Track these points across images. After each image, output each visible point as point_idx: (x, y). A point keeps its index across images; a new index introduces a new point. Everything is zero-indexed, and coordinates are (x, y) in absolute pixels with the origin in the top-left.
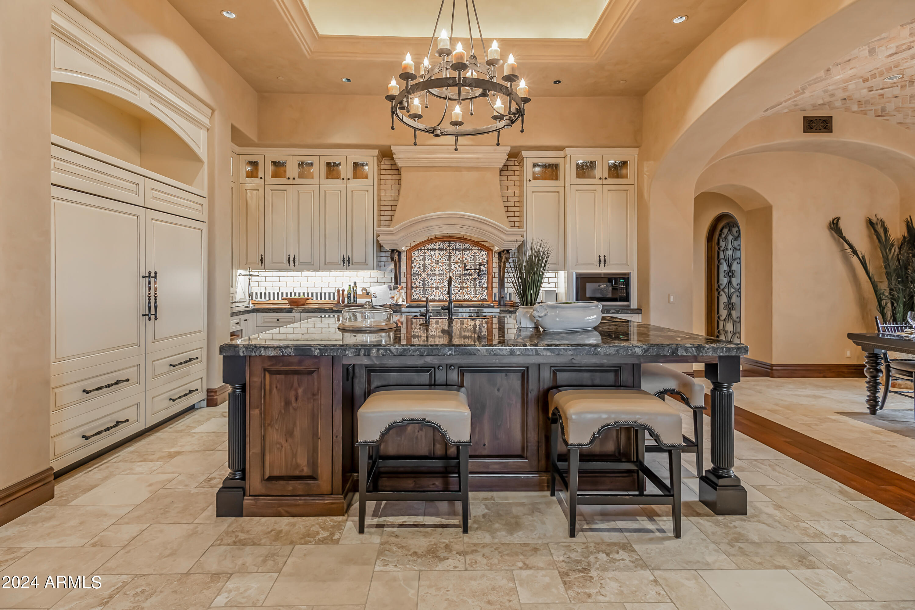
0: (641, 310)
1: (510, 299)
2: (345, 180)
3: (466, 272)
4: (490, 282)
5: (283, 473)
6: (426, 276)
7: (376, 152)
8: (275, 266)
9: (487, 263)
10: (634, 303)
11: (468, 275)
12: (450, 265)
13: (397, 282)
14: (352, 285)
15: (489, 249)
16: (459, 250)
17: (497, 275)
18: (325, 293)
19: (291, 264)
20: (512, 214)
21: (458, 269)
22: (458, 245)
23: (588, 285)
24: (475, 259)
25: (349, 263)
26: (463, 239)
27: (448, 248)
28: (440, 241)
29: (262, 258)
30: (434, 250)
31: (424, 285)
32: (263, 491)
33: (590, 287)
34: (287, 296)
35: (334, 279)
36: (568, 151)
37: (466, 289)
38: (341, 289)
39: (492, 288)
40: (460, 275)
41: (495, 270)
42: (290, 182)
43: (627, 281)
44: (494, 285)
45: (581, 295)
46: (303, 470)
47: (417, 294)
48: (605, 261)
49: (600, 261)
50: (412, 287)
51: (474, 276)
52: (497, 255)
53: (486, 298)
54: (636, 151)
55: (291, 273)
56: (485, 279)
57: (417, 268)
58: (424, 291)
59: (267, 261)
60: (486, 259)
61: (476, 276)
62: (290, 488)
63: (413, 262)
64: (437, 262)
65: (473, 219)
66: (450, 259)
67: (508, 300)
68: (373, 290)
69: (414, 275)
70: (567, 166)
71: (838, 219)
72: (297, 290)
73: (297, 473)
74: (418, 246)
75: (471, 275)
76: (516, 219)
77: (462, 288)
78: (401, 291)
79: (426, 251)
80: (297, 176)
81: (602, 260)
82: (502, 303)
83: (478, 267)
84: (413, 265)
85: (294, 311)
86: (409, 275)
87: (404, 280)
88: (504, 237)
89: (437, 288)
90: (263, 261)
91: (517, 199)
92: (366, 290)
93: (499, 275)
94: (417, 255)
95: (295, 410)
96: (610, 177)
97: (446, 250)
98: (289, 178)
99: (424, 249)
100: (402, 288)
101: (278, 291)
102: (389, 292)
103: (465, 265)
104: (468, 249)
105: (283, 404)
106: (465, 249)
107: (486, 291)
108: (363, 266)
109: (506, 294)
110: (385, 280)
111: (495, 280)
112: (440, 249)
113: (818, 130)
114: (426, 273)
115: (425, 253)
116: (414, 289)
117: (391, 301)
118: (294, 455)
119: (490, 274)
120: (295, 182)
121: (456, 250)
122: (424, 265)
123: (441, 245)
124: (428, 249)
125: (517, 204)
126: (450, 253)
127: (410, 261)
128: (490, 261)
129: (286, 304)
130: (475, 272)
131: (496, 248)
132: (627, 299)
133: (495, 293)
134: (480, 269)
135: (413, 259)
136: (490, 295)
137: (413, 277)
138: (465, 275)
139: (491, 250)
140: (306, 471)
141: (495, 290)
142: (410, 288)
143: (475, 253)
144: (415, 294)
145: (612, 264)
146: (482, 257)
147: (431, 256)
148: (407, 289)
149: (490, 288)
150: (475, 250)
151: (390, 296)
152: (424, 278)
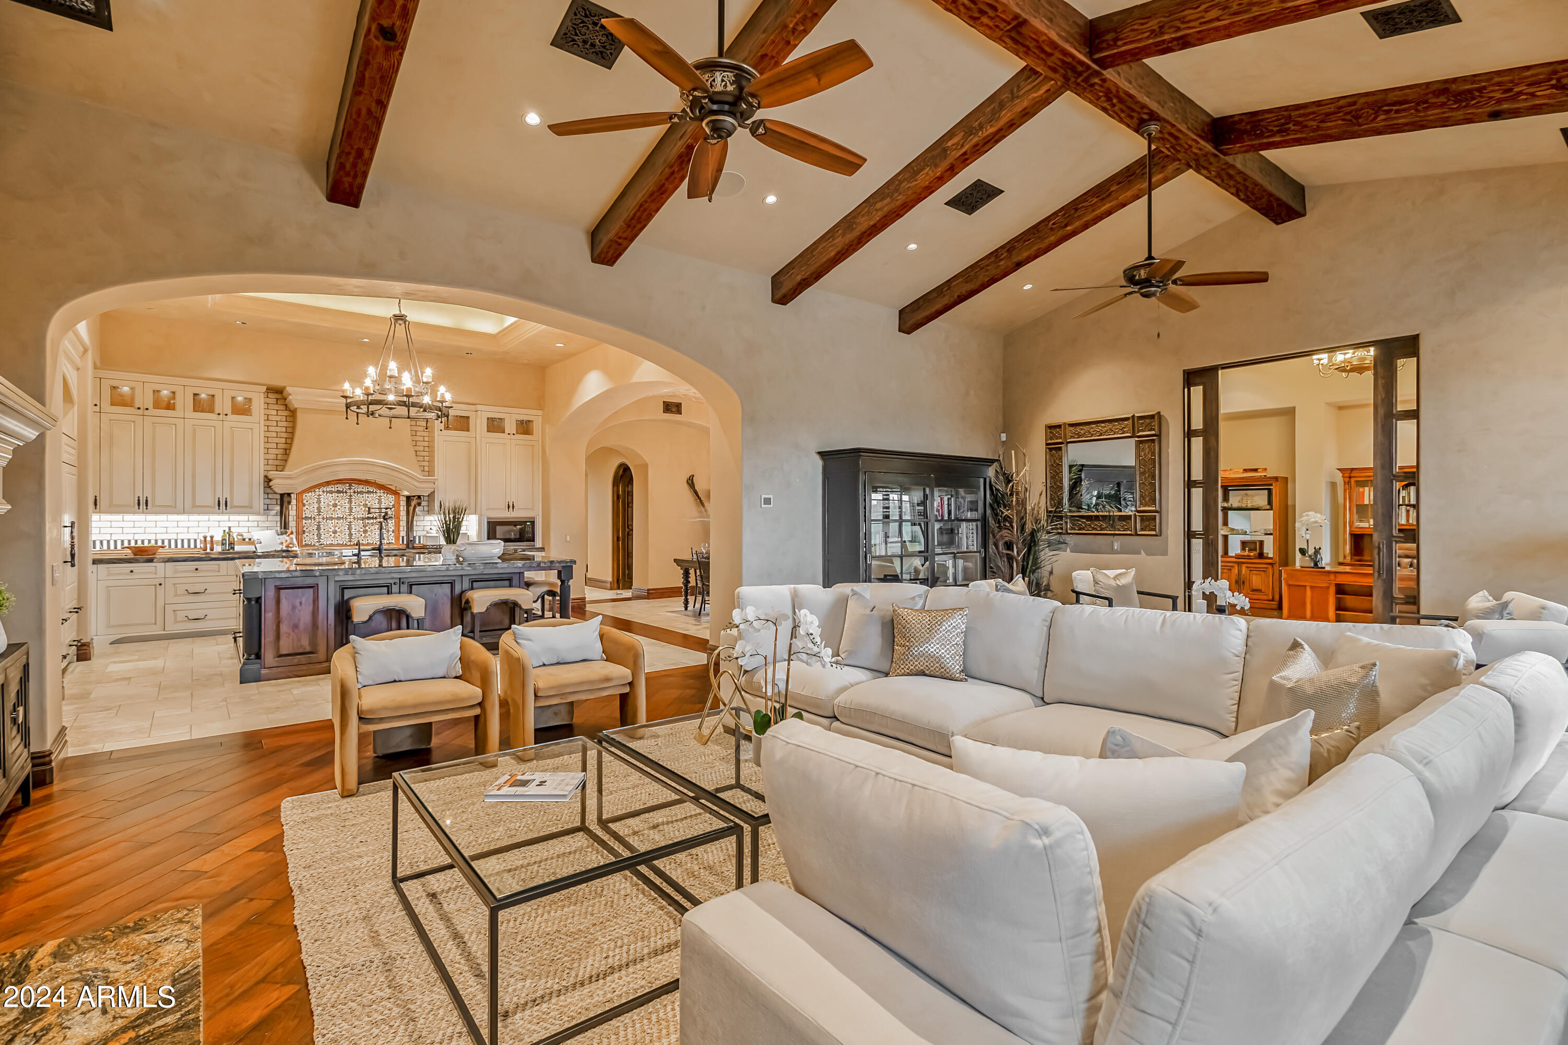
0: (544, 548)
1: (420, 542)
2: (221, 416)
3: (369, 515)
4: (397, 525)
5: (291, 651)
6: (321, 520)
7: (264, 389)
8: (116, 508)
9: (394, 506)
10: (538, 543)
11: (373, 518)
12: (351, 509)
13: (285, 526)
14: (227, 530)
15: (395, 493)
16: (361, 493)
17: (405, 518)
18: (183, 541)
19: (141, 507)
20: (421, 459)
21: (360, 512)
22: (360, 488)
23: (498, 528)
24: (380, 502)
25: (226, 506)
26: (367, 482)
27: (349, 491)
28: (339, 483)
29: (96, 500)
30: (331, 492)
31: (319, 529)
32: (275, 665)
33: (499, 529)
34: (129, 543)
35: (196, 524)
36: (479, 407)
37: (369, 533)
38: (208, 535)
39: (399, 531)
40: (363, 519)
41: (403, 513)
42: (140, 412)
43: (533, 523)
44: (401, 528)
45: (491, 535)
46: (305, 649)
47: (310, 538)
48: (513, 507)
49: (509, 507)
50: (304, 532)
51: (378, 520)
52: (405, 499)
53: (393, 541)
54: (540, 413)
55: (141, 517)
56: (391, 523)
57: (310, 510)
58: (319, 535)
59: (103, 503)
60: (393, 503)
61: (382, 520)
62: (296, 661)
63: (304, 505)
64: (335, 505)
65: (385, 467)
66: (350, 502)
67: (417, 542)
68: (256, 535)
69: (306, 518)
70: (478, 421)
71: (693, 476)
72: (139, 537)
73: (301, 651)
74: (310, 489)
75: (376, 518)
76: (426, 464)
77: (366, 531)
78: (291, 536)
79: (321, 493)
80: (151, 406)
81: (511, 505)
82: (410, 546)
83: (384, 510)
84: (305, 508)
85: (155, 560)
86: (299, 518)
87: (292, 524)
88: (417, 484)
89: (335, 532)
90: (98, 504)
91: (426, 444)
92: (242, 535)
93: (408, 519)
94: (307, 497)
95: (300, 611)
96: (517, 433)
97: (346, 492)
98: (139, 408)
99: (318, 492)
100: (292, 533)
101: (109, 539)
102: (278, 537)
103: (369, 508)
104: (373, 492)
105: (290, 608)
106: (369, 492)
107: (393, 534)
108: (246, 509)
109: (414, 537)
110: (267, 524)
111: (403, 523)
112: (339, 492)
113: (672, 412)
114: (321, 517)
115: (319, 495)
116: (306, 534)
117: (281, 546)
118: (299, 640)
119: (398, 518)
120: (146, 412)
121: (358, 493)
122: (319, 509)
123: (340, 487)
124: (323, 491)
125: (426, 449)
126: (351, 496)
127: (301, 504)
128: (397, 505)
129: (129, 554)
130: (380, 516)
131: (407, 493)
132: (532, 539)
133: (403, 537)
134: (386, 513)
135: (305, 502)
136: (397, 538)
137: (304, 521)
138: (368, 518)
139: (398, 493)
140: (308, 649)
141: (403, 533)
142: (300, 533)
143: (380, 496)
144: (306, 539)
145: (519, 509)
146: (388, 500)
147: (327, 499)
148: (297, 533)
149: (397, 531)
150: (380, 493)
151: (279, 541)
152: (319, 522)
